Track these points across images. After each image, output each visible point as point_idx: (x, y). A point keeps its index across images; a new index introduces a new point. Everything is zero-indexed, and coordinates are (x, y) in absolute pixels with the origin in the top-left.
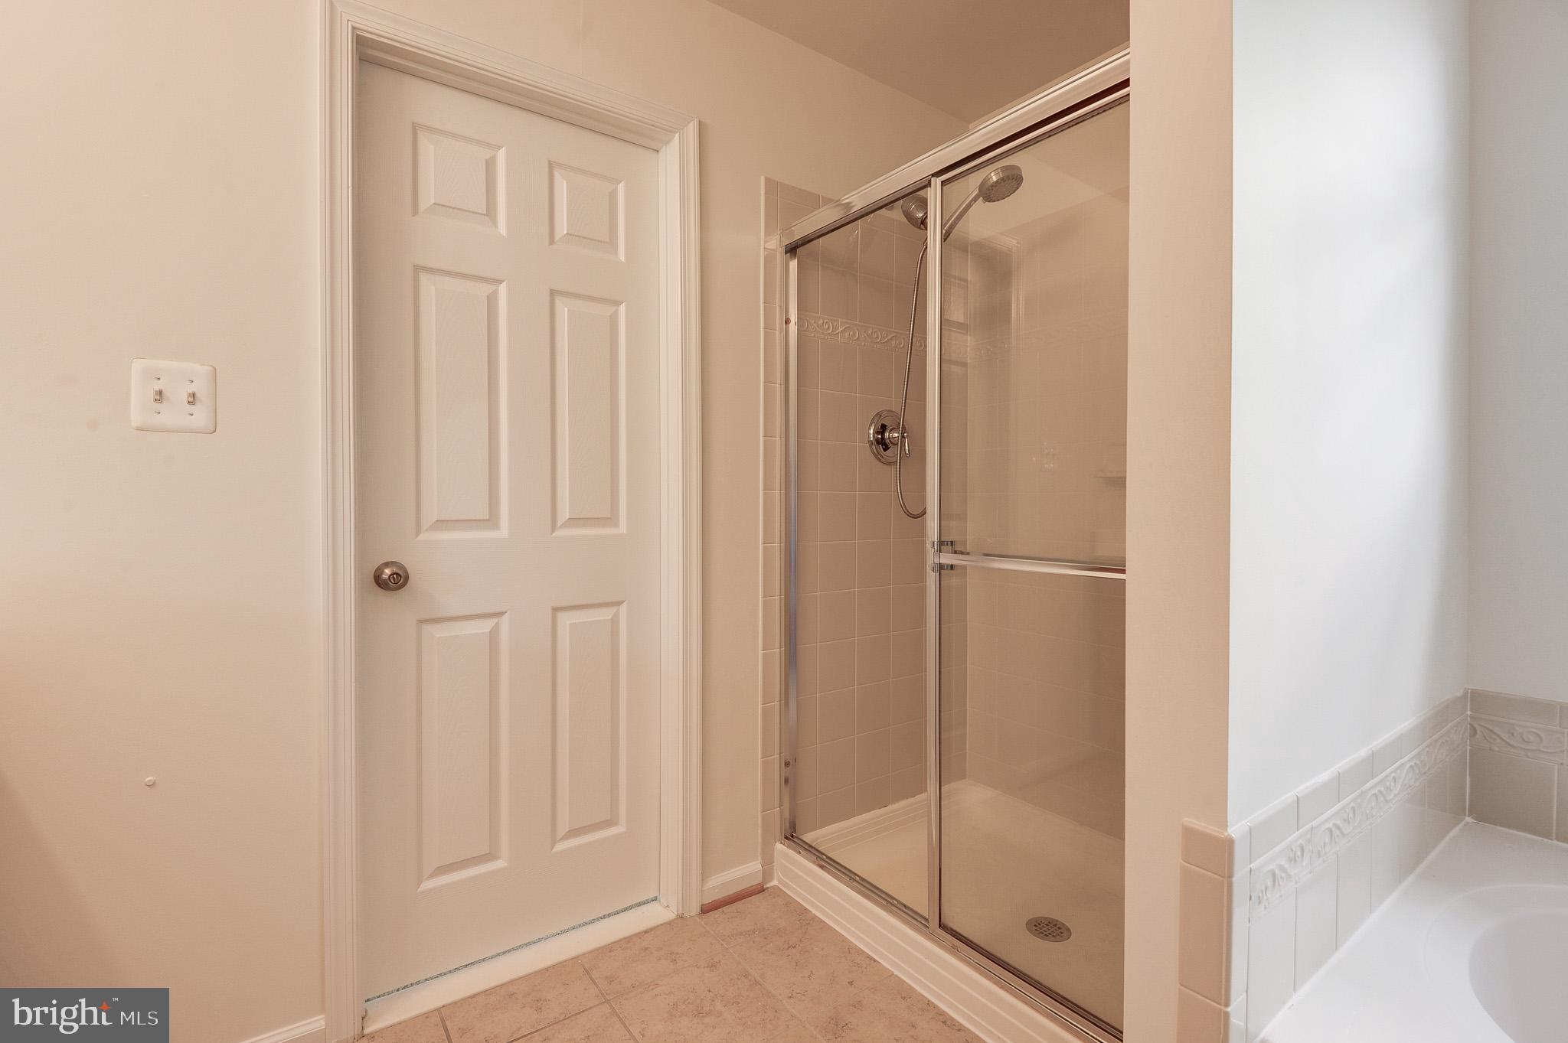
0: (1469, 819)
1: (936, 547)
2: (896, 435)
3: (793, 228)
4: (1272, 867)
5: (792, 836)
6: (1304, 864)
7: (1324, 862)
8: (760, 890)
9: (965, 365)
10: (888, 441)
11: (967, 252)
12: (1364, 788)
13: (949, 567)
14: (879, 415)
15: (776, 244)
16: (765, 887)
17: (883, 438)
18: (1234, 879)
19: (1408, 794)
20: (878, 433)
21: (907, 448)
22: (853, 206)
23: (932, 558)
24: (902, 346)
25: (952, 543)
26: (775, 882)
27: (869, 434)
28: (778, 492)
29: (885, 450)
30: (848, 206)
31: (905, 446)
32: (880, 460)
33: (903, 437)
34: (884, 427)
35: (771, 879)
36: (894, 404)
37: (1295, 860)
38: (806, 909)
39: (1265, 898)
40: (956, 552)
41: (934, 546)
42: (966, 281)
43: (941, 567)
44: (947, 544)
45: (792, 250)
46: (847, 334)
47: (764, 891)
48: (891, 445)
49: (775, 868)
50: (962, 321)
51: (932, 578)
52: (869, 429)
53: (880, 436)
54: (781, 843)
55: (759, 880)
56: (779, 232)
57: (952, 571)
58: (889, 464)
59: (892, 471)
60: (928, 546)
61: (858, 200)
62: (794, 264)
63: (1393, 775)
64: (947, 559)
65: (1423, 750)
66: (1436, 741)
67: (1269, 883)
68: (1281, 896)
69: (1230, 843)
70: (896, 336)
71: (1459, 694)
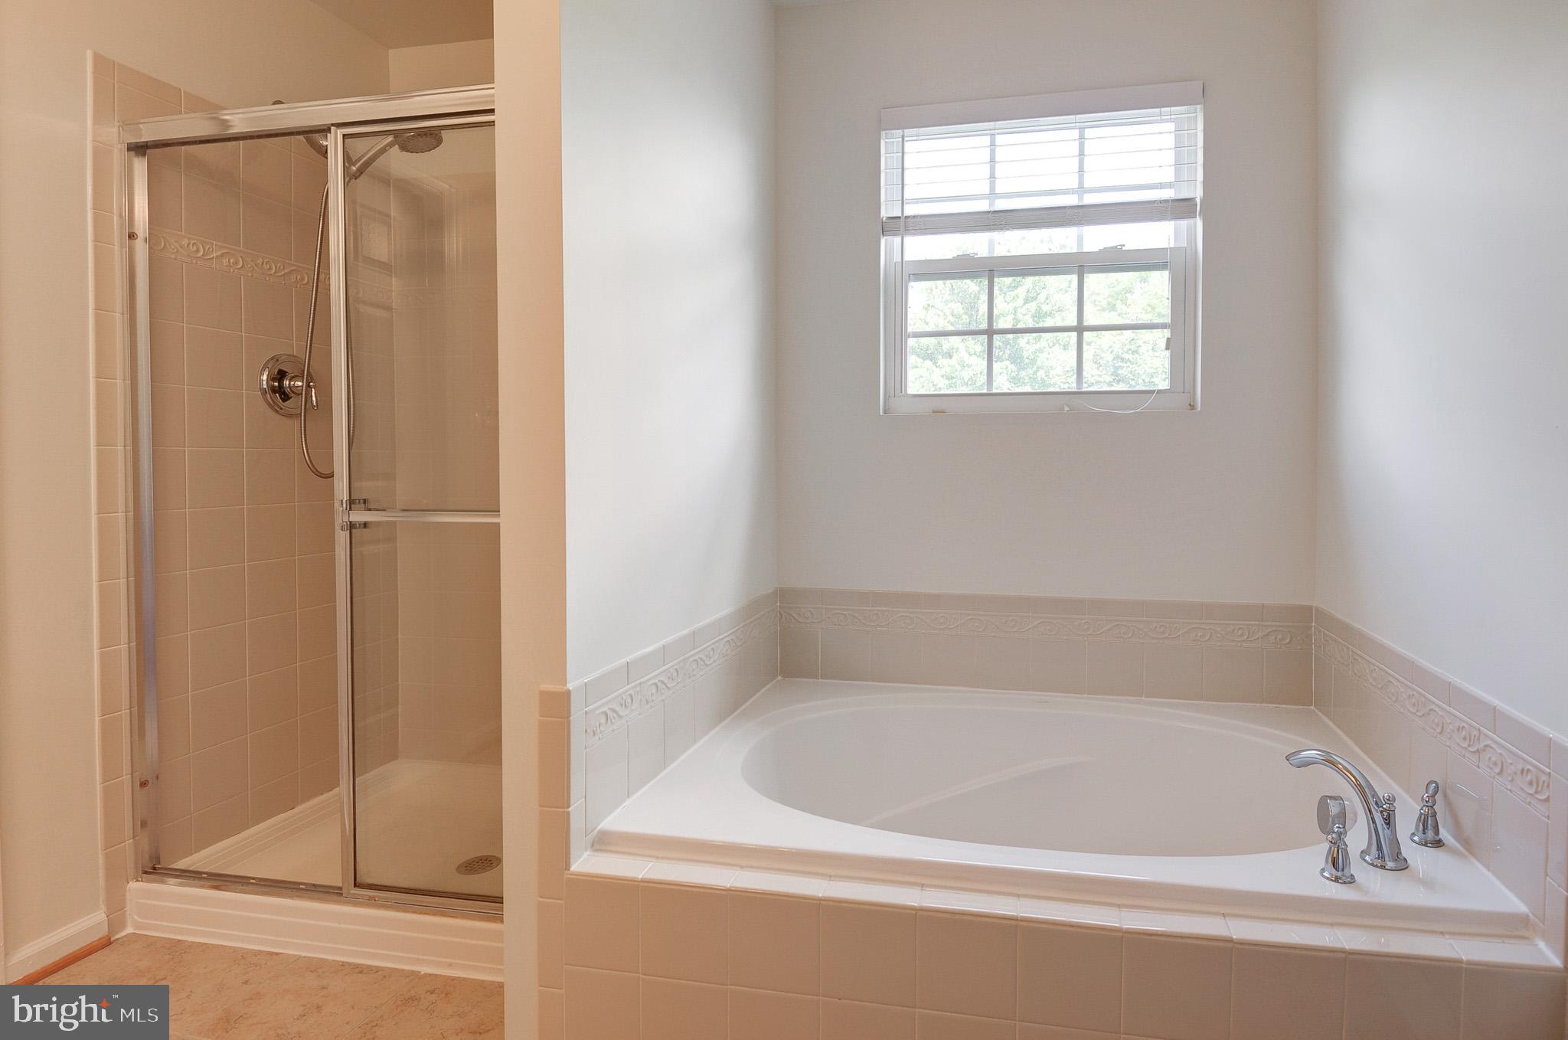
0: (780, 678)
1: (344, 505)
2: (300, 384)
3: (141, 126)
4: (605, 709)
5: (154, 869)
6: (633, 708)
7: (651, 707)
8: (106, 943)
9: (389, 309)
10: (288, 390)
11: (389, 184)
12: (686, 656)
13: (362, 526)
14: (275, 359)
15: (115, 137)
16: (112, 939)
17: (281, 386)
18: (571, 718)
19: (726, 660)
20: (274, 380)
21: (314, 399)
22: (235, 126)
23: (341, 518)
24: (306, 281)
25: (365, 501)
26: (129, 930)
27: (261, 381)
28: (120, 448)
29: (284, 400)
30: (225, 123)
31: (311, 396)
32: (277, 412)
33: (308, 386)
34: (282, 375)
35: (123, 926)
36: (295, 346)
37: (626, 706)
38: (179, 941)
39: (598, 730)
40: (370, 510)
41: (342, 504)
42: (389, 216)
43: (352, 526)
44: (359, 502)
45: (140, 149)
46: (225, 261)
47: (111, 943)
48: (292, 395)
49: (128, 913)
50: (386, 261)
51: (342, 537)
52: (262, 374)
53: (276, 384)
54: (138, 881)
55: (104, 931)
56: (117, 124)
57: (364, 530)
58: (290, 416)
59: (295, 425)
60: (337, 505)
61: (239, 121)
62: (140, 166)
63: (713, 646)
64: (358, 516)
65: (739, 629)
66: (752, 622)
67: (603, 721)
68: (613, 731)
69: (568, 693)
70: (294, 270)
71: (770, 591)
